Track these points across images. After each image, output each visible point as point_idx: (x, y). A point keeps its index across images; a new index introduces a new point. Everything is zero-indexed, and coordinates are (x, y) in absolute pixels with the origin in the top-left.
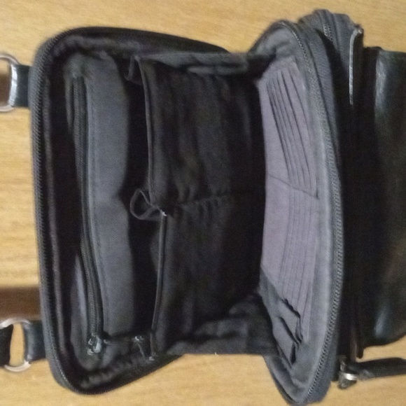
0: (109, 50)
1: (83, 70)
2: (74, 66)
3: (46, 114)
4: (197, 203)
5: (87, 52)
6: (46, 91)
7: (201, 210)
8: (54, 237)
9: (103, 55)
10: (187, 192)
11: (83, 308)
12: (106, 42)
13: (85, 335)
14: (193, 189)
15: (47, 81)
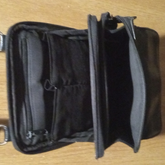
0: (36, 30)
1: (26, 37)
2: (22, 35)
3: (11, 50)
4: (71, 86)
5: (27, 30)
6: (11, 43)
7: (73, 88)
8: (13, 94)
9: (34, 32)
10: (67, 82)
11: (25, 121)
12: (35, 27)
13: (25, 131)
14: (70, 81)
15: (11, 39)
